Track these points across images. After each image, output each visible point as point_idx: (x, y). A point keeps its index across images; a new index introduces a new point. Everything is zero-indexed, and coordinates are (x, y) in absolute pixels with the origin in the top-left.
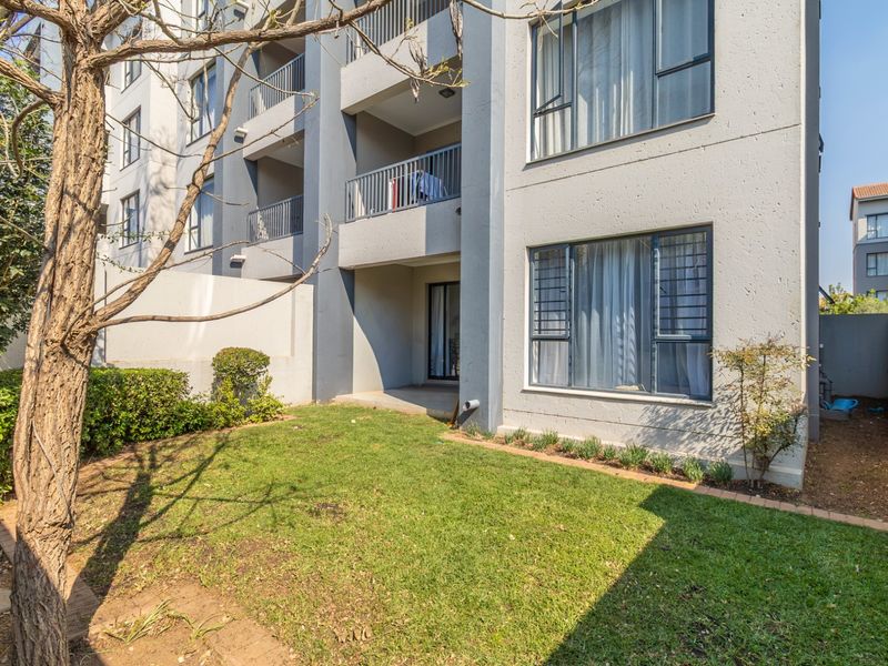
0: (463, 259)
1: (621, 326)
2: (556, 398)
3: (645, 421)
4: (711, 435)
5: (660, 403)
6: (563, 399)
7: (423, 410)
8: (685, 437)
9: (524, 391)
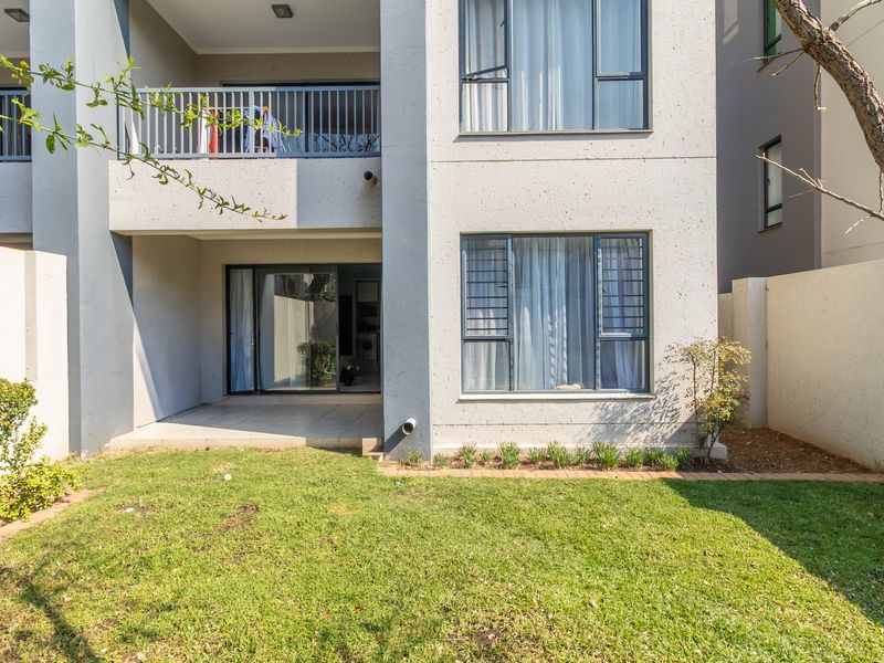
0: (386, 236)
1: (552, 323)
2: (501, 406)
3: (595, 419)
4: (652, 424)
5: (610, 399)
6: (509, 405)
7: (300, 441)
8: (631, 429)
9: (461, 401)
